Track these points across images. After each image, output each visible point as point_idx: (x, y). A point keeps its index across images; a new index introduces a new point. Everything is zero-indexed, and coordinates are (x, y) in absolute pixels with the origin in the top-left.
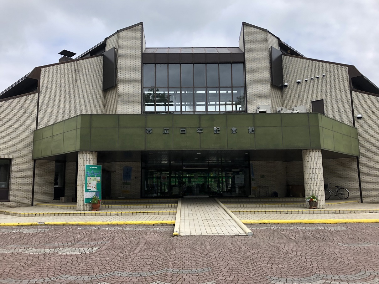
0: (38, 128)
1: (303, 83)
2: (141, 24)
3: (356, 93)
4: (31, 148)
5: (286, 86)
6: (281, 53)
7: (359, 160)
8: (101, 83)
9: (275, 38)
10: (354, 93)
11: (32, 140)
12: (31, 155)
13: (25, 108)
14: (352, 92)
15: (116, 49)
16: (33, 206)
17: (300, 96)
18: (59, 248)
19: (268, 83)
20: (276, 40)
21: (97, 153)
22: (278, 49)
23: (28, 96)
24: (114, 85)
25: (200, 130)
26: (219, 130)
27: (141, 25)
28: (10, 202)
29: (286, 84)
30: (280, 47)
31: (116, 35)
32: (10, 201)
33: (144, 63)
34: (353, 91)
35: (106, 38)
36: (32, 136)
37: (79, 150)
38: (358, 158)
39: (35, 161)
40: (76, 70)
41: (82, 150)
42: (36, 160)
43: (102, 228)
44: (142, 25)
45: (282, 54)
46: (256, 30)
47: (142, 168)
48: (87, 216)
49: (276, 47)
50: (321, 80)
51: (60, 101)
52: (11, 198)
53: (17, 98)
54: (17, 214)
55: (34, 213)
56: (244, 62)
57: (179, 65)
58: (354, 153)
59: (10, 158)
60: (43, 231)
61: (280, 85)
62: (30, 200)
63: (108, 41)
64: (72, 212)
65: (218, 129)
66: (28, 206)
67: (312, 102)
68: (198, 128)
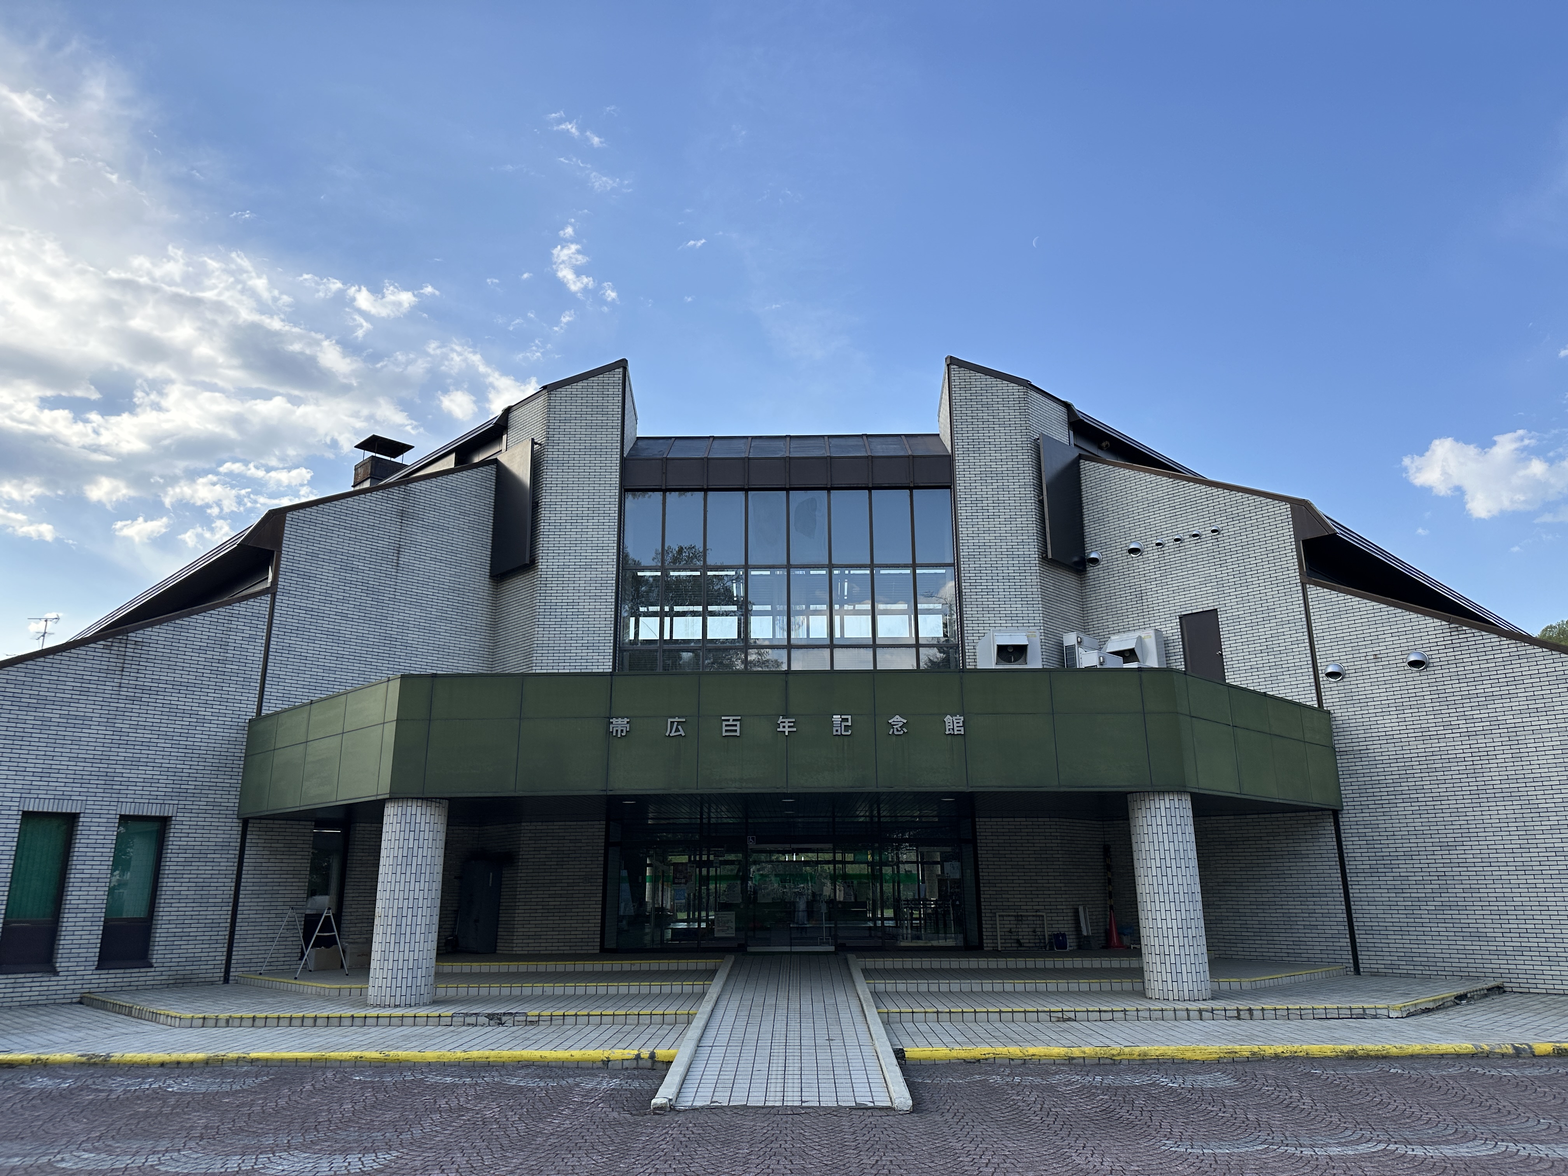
0: (264, 712)
1: (1151, 553)
2: (623, 364)
3: (1320, 590)
4: (237, 781)
5: (1095, 561)
6: (1076, 452)
7: (1341, 820)
8: (484, 555)
9: (1055, 405)
10: (1313, 591)
11: (240, 751)
12: (233, 801)
13: (224, 646)
14: (1308, 586)
15: (536, 443)
16: (228, 983)
17: (1141, 596)
18: (273, 1153)
19: (1031, 551)
20: (1061, 411)
21: (446, 803)
22: (1065, 440)
23: (238, 604)
24: (527, 562)
25: (787, 725)
26: (849, 724)
27: (621, 370)
28: (153, 969)
29: (1093, 556)
30: (1071, 433)
31: (541, 401)
32: (152, 966)
33: (626, 488)
34: (1310, 584)
35: (506, 406)
36: (243, 737)
37: (387, 796)
38: (1336, 814)
39: (245, 823)
40: (402, 514)
41: (397, 796)
42: (250, 821)
43: (432, 1079)
44: (625, 369)
45: (1080, 457)
46: (990, 380)
47: (608, 844)
48: (399, 1026)
49: (1062, 434)
50: (1208, 543)
51: (345, 617)
52: (159, 952)
53: (203, 614)
54: (168, 1016)
55: (224, 1016)
56: (948, 485)
57: (742, 494)
58: (1316, 798)
59: (166, 815)
60: (239, 1088)
61: (1076, 559)
62: (219, 962)
63: (513, 415)
64: (349, 1014)
65: (847, 720)
66: (212, 983)
67: (1181, 618)
68: (781, 719)
